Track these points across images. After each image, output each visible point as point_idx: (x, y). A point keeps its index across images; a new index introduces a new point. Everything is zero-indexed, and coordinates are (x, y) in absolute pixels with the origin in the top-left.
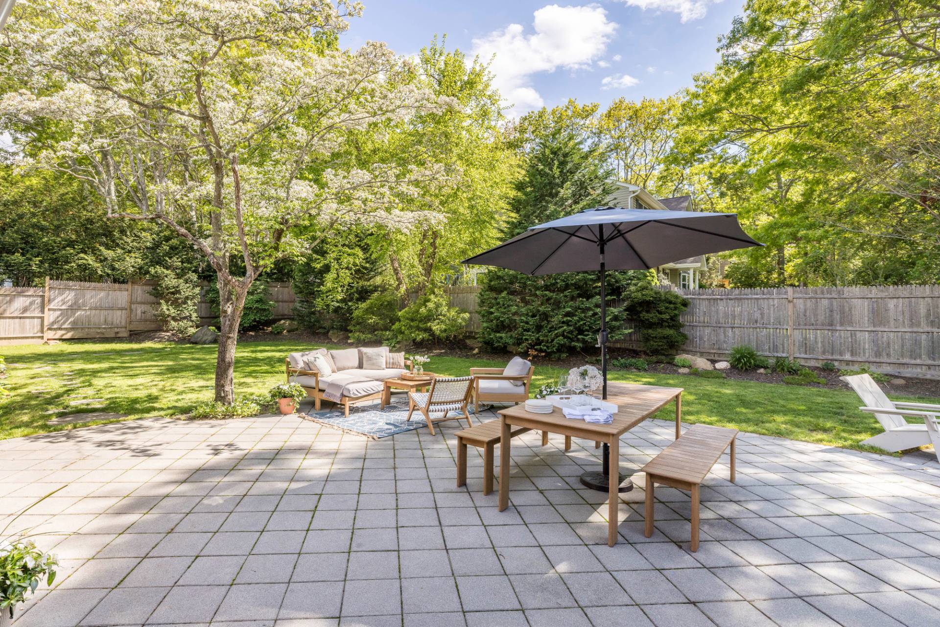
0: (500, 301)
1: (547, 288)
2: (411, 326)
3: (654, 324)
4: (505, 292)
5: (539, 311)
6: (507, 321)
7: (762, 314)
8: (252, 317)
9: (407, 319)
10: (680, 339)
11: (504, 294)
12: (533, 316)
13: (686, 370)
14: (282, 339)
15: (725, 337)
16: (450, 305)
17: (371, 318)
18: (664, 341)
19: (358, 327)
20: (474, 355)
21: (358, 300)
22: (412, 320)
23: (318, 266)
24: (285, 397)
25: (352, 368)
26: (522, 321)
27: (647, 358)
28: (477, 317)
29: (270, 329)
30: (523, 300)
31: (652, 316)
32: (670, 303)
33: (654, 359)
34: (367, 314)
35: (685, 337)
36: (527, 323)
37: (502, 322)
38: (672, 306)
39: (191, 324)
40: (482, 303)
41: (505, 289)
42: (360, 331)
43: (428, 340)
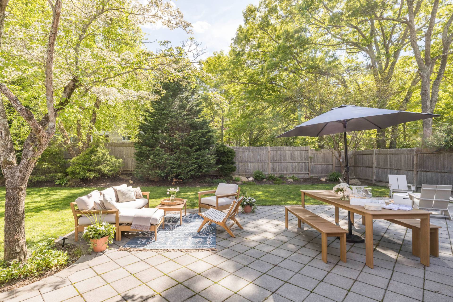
3: (226, 162)
7: (260, 157)
10: (234, 168)
13: (240, 183)
17: (45, 165)
18: (229, 170)
32: (231, 152)
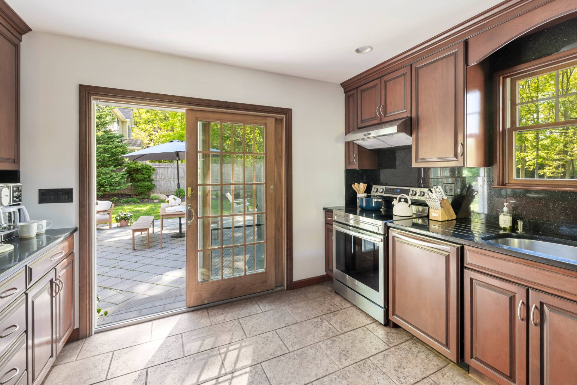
3: (141, 180)
10: (153, 186)
13: (157, 201)
15: (171, 184)
18: (146, 188)
27: (137, 197)
31: (140, 176)
32: (148, 169)
33: (141, 197)
35: (154, 185)
38: (149, 171)
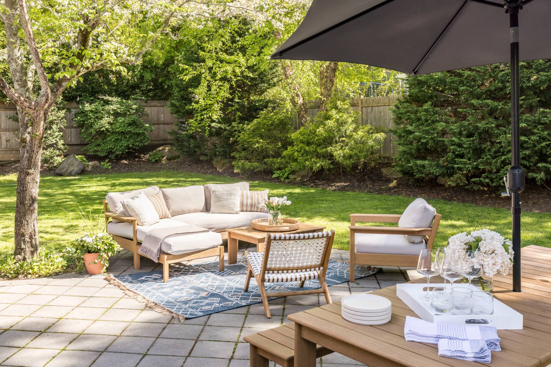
0: (422, 115)
1: (491, 95)
2: (306, 151)
4: (429, 103)
5: (477, 128)
6: (431, 142)
8: (124, 143)
9: (302, 142)
11: (426, 106)
12: (470, 135)
14: (161, 169)
16: (359, 123)
17: (258, 142)
19: (243, 153)
20: (390, 189)
21: (242, 120)
22: (309, 144)
23: (187, 78)
24: (89, 252)
25: (195, 211)
26: (453, 143)
28: (394, 137)
29: (147, 156)
30: (456, 114)
34: (253, 137)
36: (460, 145)
37: (426, 144)
39: (58, 152)
40: (398, 120)
41: (431, 98)
42: (246, 159)
43: (329, 170)
